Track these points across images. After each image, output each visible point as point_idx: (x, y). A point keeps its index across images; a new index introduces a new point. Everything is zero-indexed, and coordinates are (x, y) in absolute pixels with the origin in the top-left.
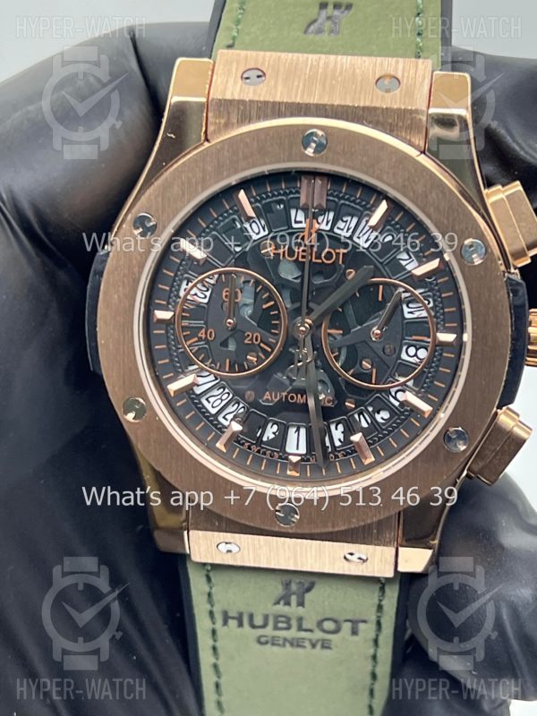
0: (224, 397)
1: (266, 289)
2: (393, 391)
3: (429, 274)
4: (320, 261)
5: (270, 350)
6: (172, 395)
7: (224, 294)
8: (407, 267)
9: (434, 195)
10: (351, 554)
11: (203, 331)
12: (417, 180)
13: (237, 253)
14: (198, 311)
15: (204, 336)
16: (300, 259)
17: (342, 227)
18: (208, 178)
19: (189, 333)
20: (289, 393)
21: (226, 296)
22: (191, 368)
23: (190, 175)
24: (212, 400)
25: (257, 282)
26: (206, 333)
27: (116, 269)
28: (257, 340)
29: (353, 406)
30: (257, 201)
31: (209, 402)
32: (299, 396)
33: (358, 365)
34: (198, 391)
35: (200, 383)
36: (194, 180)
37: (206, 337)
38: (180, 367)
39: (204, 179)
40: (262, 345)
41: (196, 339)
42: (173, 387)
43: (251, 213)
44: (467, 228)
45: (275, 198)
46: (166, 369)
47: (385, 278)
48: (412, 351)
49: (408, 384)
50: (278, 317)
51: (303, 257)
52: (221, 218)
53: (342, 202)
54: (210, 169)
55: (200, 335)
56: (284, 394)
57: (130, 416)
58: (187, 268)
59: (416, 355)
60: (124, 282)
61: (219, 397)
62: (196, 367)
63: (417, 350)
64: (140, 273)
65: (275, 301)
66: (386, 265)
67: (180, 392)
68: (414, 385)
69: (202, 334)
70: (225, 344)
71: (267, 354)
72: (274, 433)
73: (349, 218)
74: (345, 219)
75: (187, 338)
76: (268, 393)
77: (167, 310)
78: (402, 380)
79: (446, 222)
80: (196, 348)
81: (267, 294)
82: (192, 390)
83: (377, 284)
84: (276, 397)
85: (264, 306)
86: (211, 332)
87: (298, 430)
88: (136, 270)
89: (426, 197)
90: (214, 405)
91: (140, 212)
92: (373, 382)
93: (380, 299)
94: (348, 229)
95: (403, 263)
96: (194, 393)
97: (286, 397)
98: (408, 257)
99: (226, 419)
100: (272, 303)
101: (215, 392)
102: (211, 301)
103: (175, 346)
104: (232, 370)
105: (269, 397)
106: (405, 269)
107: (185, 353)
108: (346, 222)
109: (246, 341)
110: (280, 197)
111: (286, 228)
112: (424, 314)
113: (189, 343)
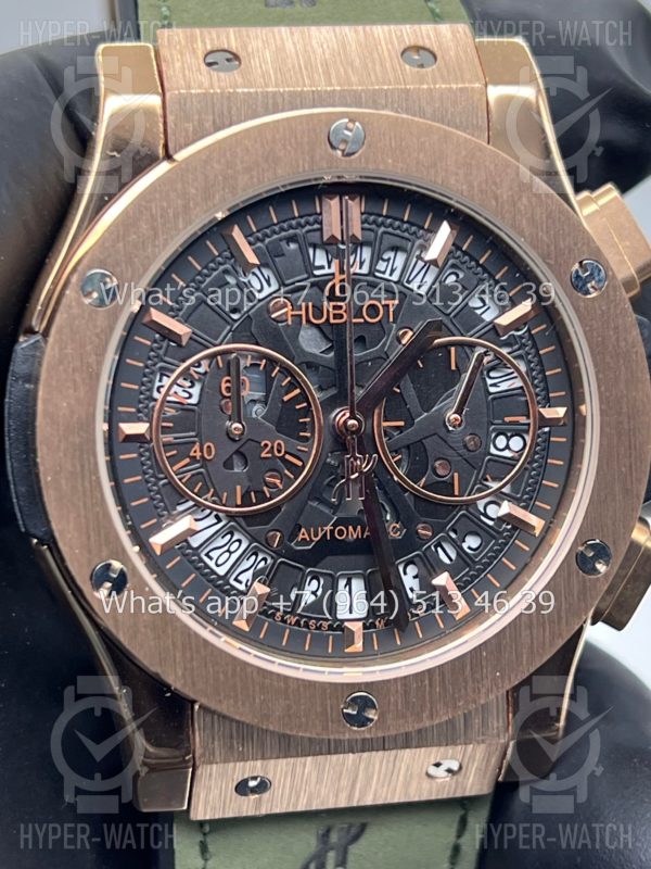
0: (233, 548)
1: (286, 371)
2: (481, 505)
3: (516, 325)
4: (362, 320)
5: (300, 463)
6: (158, 553)
7: (224, 386)
8: (483, 316)
9: (524, 200)
10: (438, 765)
11: (197, 447)
12: (498, 180)
13: (235, 321)
14: (187, 417)
15: (198, 454)
16: (332, 321)
17: (383, 269)
18: (191, 205)
19: (175, 452)
20: (335, 525)
21: (228, 389)
22: (180, 508)
23: (165, 204)
24: (214, 554)
25: (272, 361)
26: (201, 451)
27: (61, 362)
28: (279, 451)
29: (430, 534)
30: (258, 239)
31: (211, 558)
32: (350, 528)
33: (429, 471)
34: (195, 542)
35: (199, 529)
36: (171, 211)
37: (202, 457)
38: (166, 509)
39: (186, 207)
40: (287, 457)
41: (187, 460)
42: (158, 540)
43: (253, 259)
44: (576, 244)
45: (283, 234)
46: (145, 513)
47: (454, 335)
48: (501, 441)
49: (504, 490)
50: (307, 411)
51: (335, 317)
52: (205, 271)
53: (382, 229)
54: (193, 191)
55: (192, 454)
56: (328, 528)
57: (102, 593)
58: (161, 352)
59: (507, 447)
60: (75, 381)
61: (226, 548)
62: (191, 503)
63: (508, 439)
64: (100, 363)
65: (302, 388)
66: (455, 316)
67: (168, 548)
68: (512, 491)
69: (195, 451)
70: (228, 464)
71: (297, 471)
72: (314, 593)
73: (391, 255)
74: (385, 256)
75: (173, 460)
76: (303, 530)
77: (139, 420)
78: (495, 486)
79: (545, 238)
80: (189, 475)
81: (289, 379)
82: (186, 541)
83: (446, 346)
84: (316, 536)
85: (286, 398)
86: (209, 447)
87: (349, 583)
88: (92, 359)
89: (514, 204)
90: (220, 562)
91: (90, 268)
92: (456, 493)
93: (453, 368)
94: (392, 271)
95: (479, 312)
96: (190, 547)
97: (332, 532)
98: (481, 304)
99: (240, 582)
100: (298, 391)
101: (220, 542)
102: (204, 400)
103: (153, 476)
104: (246, 501)
105: (306, 536)
106: (483, 320)
107: (171, 484)
108: (388, 260)
109: (263, 455)
110: (291, 231)
111: (305, 276)
112: (518, 383)
113: (175, 468)
